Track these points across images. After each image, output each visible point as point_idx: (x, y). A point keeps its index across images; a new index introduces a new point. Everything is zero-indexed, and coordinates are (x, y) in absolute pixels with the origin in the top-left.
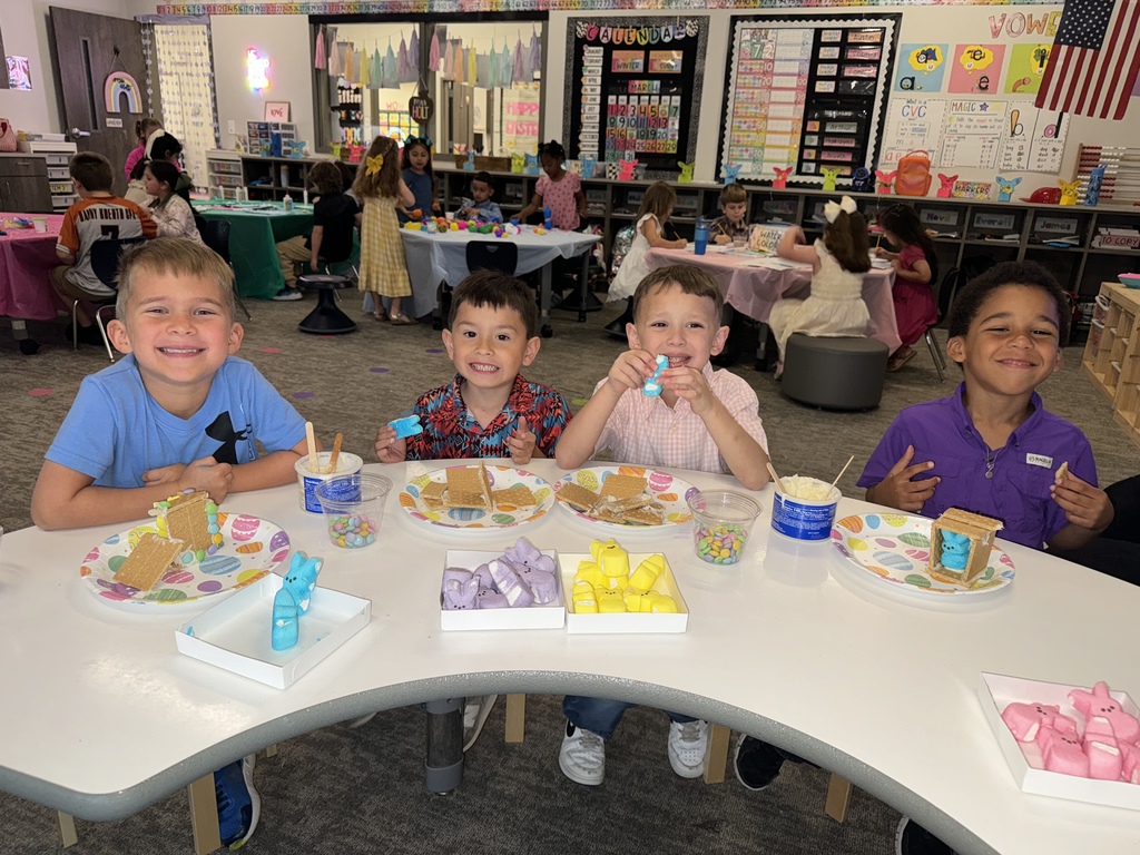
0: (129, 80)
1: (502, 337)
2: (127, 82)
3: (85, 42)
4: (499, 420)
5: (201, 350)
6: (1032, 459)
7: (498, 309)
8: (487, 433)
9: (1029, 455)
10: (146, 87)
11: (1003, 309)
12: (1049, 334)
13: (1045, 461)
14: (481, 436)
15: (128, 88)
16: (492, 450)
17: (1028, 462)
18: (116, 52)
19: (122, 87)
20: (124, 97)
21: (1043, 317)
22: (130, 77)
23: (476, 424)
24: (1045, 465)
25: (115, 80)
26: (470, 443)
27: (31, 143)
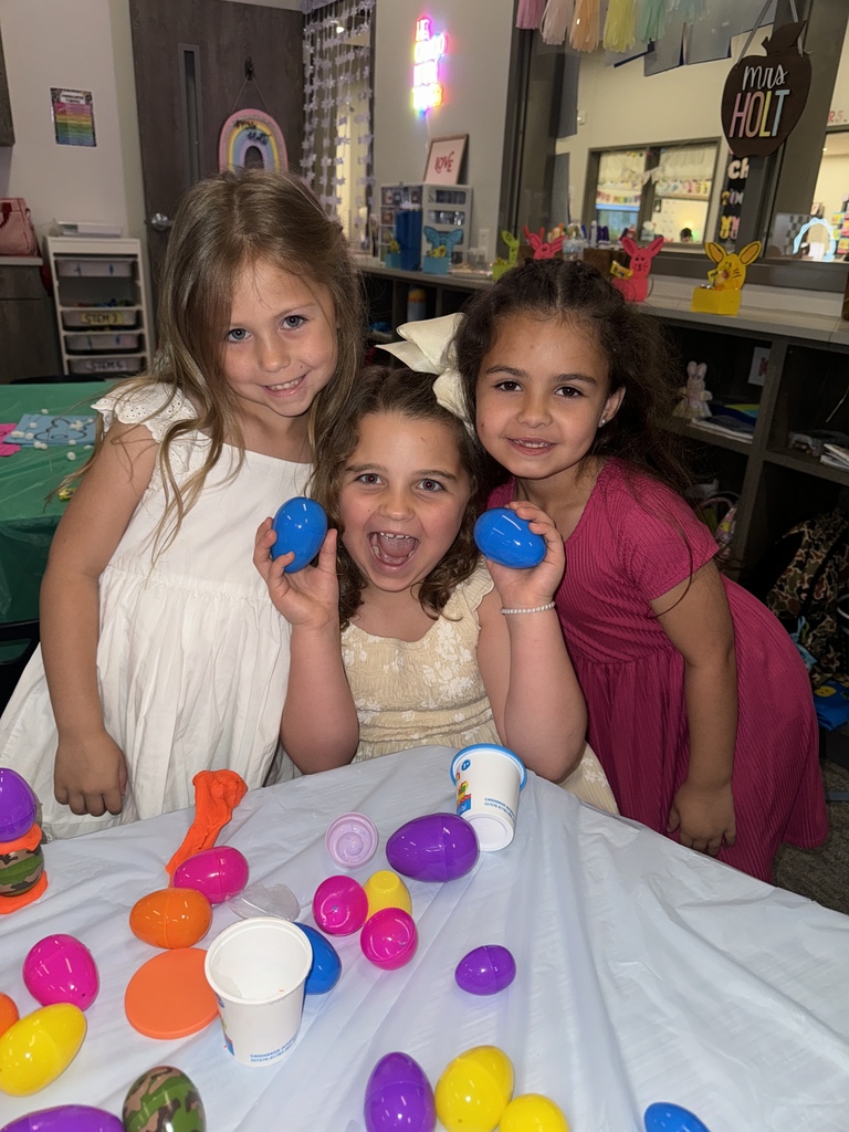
0: (265, 124)
2: (261, 128)
3: (189, 55)
10: (302, 135)
15: (263, 138)
18: (249, 73)
19: (251, 137)
20: (254, 155)
22: (269, 119)
25: (238, 124)
27: (50, 240)
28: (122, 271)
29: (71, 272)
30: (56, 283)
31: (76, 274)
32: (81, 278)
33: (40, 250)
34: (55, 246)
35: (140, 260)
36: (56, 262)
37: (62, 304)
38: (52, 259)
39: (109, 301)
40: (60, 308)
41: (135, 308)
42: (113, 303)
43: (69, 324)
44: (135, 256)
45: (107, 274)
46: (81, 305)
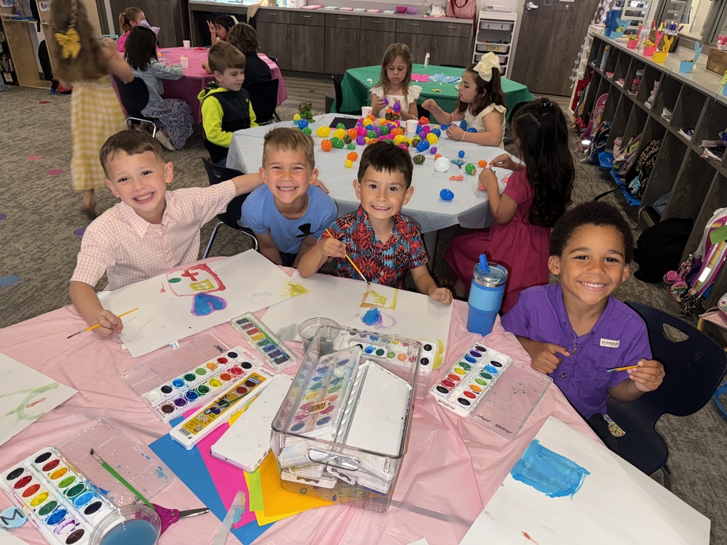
1: (393, 189)
4: (393, 240)
5: (296, 188)
6: (605, 343)
7: (392, 173)
8: (386, 248)
9: (602, 340)
11: (584, 245)
12: (617, 261)
13: (613, 344)
14: (383, 250)
16: (389, 258)
17: (601, 345)
21: (612, 251)
23: (380, 241)
24: (613, 346)
26: (376, 254)
27: (481, 12)
28: (506, 28)
29: (485, 27)
30: (478, 31)
31: (487, 28)
32: (488, 30)
33: (475, 17)
34: (482, 15)
35: (515, 23)
36: (480, 22)
37: (478, 40)
38: (479, 21)
39: (498, 41)
40: (476, 42)
41: (507, 45)
42: (500, 42)
43: (479, 49)
44: (514, 21)
45: (500, 29)
46: (487, 42)
